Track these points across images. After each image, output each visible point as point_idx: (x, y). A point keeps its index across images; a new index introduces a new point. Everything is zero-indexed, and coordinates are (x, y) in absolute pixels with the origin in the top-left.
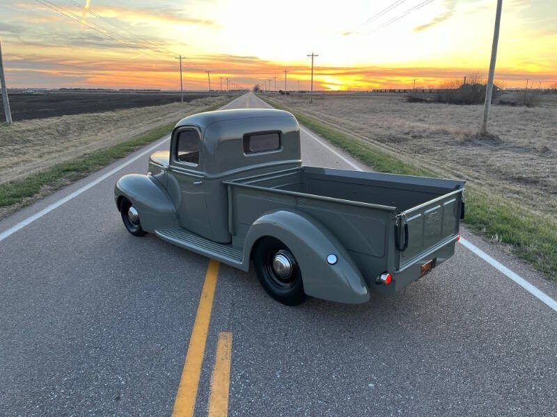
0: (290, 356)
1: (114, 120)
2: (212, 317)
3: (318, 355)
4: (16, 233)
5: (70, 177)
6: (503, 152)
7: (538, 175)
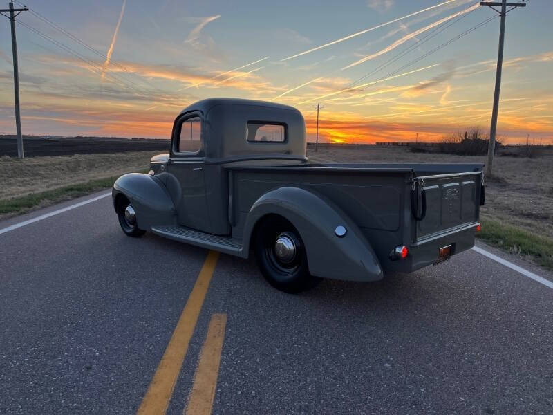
0: (292, 336)
1: (123, 160)
2: (205, 300)
3: (325, 336)
4: (8, 232)
5: (72, 195)
6: (511, 192)
7: (548, 212)
